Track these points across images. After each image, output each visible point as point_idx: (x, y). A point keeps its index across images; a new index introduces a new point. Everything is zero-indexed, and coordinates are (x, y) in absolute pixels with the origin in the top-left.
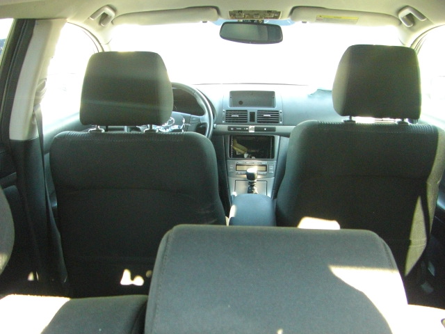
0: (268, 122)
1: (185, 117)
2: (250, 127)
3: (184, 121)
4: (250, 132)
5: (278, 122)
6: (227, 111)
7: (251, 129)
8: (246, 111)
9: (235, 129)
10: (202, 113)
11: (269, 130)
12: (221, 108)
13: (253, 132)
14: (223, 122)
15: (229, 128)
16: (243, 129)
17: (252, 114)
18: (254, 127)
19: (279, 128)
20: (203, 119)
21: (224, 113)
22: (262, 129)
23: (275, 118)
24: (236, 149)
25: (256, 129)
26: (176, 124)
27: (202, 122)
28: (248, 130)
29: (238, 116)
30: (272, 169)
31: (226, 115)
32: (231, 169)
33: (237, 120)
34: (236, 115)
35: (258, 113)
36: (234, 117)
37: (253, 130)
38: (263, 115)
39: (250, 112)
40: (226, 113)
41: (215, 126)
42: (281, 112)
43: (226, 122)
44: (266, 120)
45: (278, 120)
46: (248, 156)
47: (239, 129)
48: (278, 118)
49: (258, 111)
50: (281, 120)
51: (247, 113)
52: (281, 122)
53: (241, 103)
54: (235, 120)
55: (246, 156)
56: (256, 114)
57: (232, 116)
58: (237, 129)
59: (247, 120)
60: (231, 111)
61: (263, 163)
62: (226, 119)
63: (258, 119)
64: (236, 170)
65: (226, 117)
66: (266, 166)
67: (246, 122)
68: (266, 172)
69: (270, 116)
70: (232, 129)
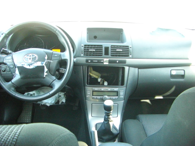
0: (116, 56)
1: (47, 53)
2: (105, 60)
3: (46, 58)
4: (105, 63)
5: (128, 56)
6: (85, 45)
7: (106, 61)
8: (102, 46)
9: (92, 61)
10: (63, 50)
11: (120, 62)
12: (80, 43)
13: (107, 64)
14: (82, 55)
15: (87, 61)
16: (99, 61)
17: (107, 49)
18: (108, 59)
19: (129, 61)
20: (64, 56)
21: (83, 48)
22: (115, 62)
23: (126, 52)
24: (91, 75)
25: (110, 62)
26: (38, 60)
27: (63, 58)
28: (103, 63)
29: (94, 50)
30: (122, 94)
31: (85, 49)
32: (89, 94)
33: (93, 53)
34: (93, 49)
35: (111, 48)
36: (91, 51)
37: (107, 63)
38: (116, 50)
39: (105, 47)
40: (85, 48)
41: (75, 59)
42: (131, 47)
43: (84, 55)
44: (118, 54)
45: (128, 54)
46: (101, 81)
47: (95, 61)
48: (128, 52)
49: (112, 46)
50: (131, 54)
51: (102, 48)
52: (130, 56)
53: (95, 37)
54: (92, 54)
55: (99, 80)
56: (110, 49)
57: (90, 50)
58: (94, 61)
59: (102, 53)
60: (89, 45)
61: (115, 90)
62: (84, 53)
63: (111, 53)
64: (93, 95)
65: (84, 51)
66: (117, 92)
67: (102, 55)
68: (117, 97)
69: (121, 50)
70: (89, 61)
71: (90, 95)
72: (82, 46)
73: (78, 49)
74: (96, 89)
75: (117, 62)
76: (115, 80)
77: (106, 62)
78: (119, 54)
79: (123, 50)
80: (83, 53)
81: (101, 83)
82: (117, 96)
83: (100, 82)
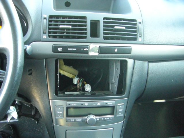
0: (112, 38)
2: (92, 46)
4: (91, 54)
5: (135, 39)
6: (51, 17)
8: (84, 18)
9: (65, 49)
11: (122, 51)
12: (40, 12)
13: (97, 54)
14: (45, 37)
15: (55, 49)
16: (80, 50)
17: (95, 24)
18: (98, 45)
19: (137, 49)
21: (46, 22)
22: (110, 51)
24: (62, 72)
25: (101, 50)
28: (87, 52)
29: (71, 27)
30: (121, 110)
31: (50, 25)
32: (60, 114)
33: (67, 33)
34: (67, 25)
35: (104, 22)
36: (63, 29)
37: (95, 52)
38: (114, 26)
39: (91, 20)
40: (50, 21)
41: (29, 48)
42: (140, 23)
43: (49, 36)
44: (116, 36)
45: (136, 35)
46: (79, 82)
47: (72, 49)
48: (135, 32)
49: (104, 19)
50: (141, 37)
51: (86, 22)
52: (140, 40)
53: (68, 5)
54: (65, 34)
55: (76, 81)
56: (101, 24)
57: (61, 27)
58: (69, 49)
59: (86, 33)
60: (57, 17)
61: (109, 104)
62: (49, 33)
63: (104, 33)
64: (67, 115)
65: (50, 29)
66: (113, 107)
67: (85, 37)
68: (113, 116)
69: (124, 28)
70: (60, 50)
71: (62, 115)
72: (45, 18)
73: (36, 23)
74: (74, 104)
75: (116, 50)
76: (100, 79)
77: (93, 50)
78: (117, 34)
79: (126, 27)
80: (47, 33)
81: (80, 86)
82: (113, 113)
83: (76, 85)
